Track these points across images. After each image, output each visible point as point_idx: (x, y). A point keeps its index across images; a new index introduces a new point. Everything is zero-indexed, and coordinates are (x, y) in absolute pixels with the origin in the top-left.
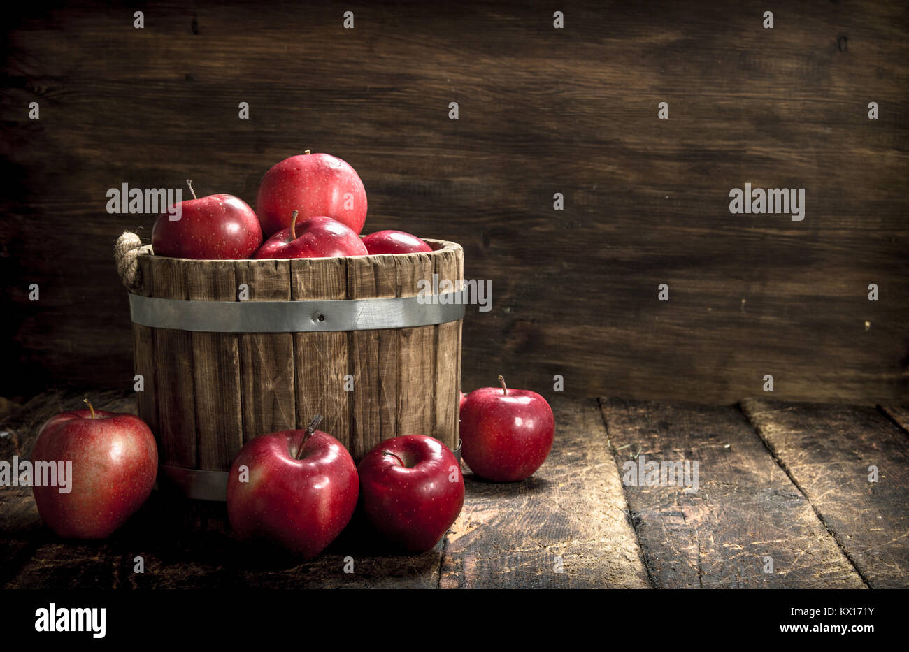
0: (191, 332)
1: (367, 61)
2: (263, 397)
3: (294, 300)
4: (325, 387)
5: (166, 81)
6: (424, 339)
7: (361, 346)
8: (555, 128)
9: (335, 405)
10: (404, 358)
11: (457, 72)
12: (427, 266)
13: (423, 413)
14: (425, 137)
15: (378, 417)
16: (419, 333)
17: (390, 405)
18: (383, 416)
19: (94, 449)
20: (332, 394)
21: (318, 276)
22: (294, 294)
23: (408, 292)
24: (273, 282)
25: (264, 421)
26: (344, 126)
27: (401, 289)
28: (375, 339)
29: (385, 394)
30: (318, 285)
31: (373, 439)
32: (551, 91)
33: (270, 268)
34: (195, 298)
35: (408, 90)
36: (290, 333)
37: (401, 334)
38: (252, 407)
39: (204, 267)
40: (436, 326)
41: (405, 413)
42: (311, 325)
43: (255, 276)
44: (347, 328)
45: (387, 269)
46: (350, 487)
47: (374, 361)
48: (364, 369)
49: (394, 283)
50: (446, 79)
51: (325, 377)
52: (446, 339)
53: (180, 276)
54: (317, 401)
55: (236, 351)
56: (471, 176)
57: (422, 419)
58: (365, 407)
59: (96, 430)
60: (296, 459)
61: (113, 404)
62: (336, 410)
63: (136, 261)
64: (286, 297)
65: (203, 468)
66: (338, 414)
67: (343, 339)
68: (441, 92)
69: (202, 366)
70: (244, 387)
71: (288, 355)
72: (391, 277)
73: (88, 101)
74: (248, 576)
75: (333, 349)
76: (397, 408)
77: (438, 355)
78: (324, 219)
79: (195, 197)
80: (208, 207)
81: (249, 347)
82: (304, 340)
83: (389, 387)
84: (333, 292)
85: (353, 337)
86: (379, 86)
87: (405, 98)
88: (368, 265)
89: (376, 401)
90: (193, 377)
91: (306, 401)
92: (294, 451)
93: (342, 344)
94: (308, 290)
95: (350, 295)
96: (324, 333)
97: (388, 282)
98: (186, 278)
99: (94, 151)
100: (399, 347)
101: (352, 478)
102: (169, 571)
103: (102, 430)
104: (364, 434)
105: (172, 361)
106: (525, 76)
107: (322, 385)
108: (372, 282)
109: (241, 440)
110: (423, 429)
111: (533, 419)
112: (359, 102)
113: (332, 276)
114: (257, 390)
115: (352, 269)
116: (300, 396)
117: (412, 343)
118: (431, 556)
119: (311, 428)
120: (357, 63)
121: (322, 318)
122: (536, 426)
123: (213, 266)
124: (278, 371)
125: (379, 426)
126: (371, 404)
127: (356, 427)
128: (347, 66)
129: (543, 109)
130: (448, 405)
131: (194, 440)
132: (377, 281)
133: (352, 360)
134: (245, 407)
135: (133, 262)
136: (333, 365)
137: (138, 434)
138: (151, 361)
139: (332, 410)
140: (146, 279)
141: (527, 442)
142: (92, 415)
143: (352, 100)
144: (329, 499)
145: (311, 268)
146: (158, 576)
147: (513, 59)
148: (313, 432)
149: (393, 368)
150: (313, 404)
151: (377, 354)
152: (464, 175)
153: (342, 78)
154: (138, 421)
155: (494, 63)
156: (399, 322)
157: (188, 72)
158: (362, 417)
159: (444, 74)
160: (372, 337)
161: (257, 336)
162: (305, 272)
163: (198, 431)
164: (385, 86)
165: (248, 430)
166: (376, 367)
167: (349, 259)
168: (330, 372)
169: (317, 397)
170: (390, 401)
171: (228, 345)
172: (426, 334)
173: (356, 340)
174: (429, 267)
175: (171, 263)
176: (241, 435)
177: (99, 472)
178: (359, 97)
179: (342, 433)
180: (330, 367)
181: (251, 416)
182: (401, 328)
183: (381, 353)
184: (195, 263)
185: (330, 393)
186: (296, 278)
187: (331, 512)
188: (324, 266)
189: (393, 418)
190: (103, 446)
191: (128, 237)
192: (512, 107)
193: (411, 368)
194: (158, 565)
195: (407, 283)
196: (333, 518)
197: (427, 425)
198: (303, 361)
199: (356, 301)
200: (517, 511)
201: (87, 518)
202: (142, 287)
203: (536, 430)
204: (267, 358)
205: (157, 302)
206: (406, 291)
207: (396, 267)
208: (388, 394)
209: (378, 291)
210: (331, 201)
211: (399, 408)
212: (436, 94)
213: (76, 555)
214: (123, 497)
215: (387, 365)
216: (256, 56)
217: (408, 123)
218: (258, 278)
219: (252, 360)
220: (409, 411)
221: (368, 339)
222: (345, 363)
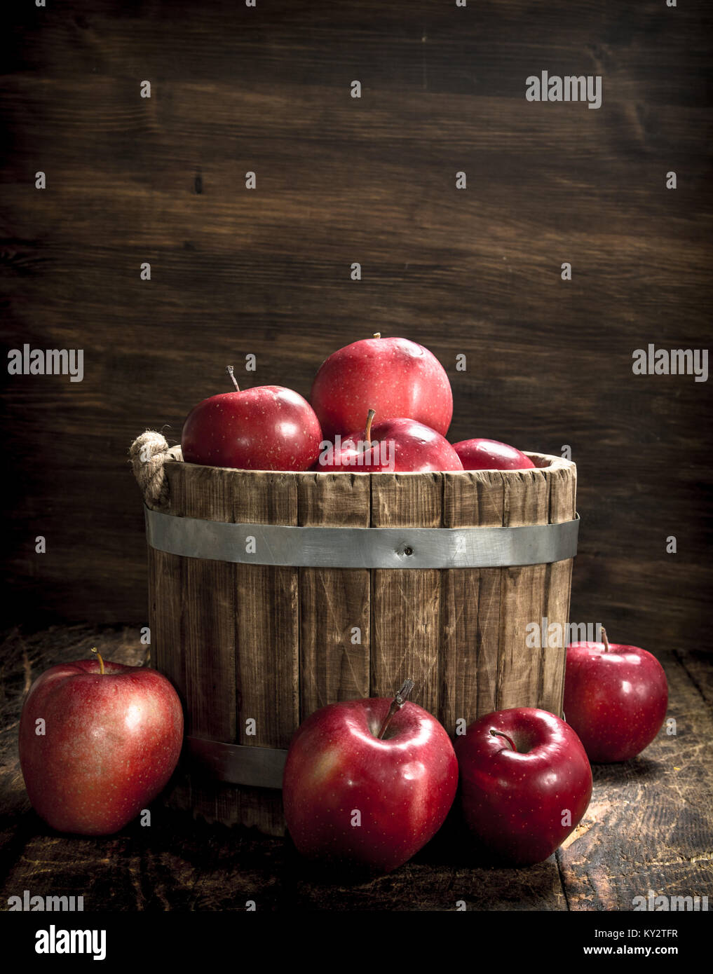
0: (235, 564)
1: (406, 232)
2: (328, 652)
3: (375, 527)
4: (410, 642)
5: (162, 249)
6: (534, 581)
7: (458, 588)
8: (632, 320)
9: (421, 665)
10: (509, 606)
11: (515, 249)
12: (541, 487)
13: (529, 677)
14: (473, 327)
15: (475, 683)
16: (529, 574)
17: (489, 667)
18: (481, 681)
19: (106, 715)
20: (419, 650)
21: (407, 496)
22: (374, 519)
23: (518, 520)
24: (348, 502)
25: (328, 682)
26: (376, 311)
27: (509, 516)
28: (476, 580)
29: (485, 652)
30: (405, 507)
31: (468, 710)
32: (628, 275)
33: (344, 484)
34: (242, 519)
35: (454, 269)
36: (367, 569)
37: (507, 575)
38: (313, 666)
39: (256, 480)
40: (549, 565)
41: (507, 678)
42: (396, 560)
43: (325, 492)
44: (441, 566)
45: (493, 490)
46: (449, 777)
47: (472, 609)
48: (461, 618)
49: (502, 508)
50: (502, 257)
51: (410, 629)
52: (558, 582)
53: (224, 490)
54: (399, 659)
55: (294, 591)
56: (527, 375)
57: (527, 686)
58: (459, 669)
59: (108, 690)
60: (379, 737)
61: (87, 642)
62: (423, 672)
63: (162, 469)
64: (363, 523)
65: (245, 743)
66: (426, 677)
67: (435, 579)
68: (494, 272)
69: (248, 609)
70: (303, 638)
71: (364, 599)
72: (497, 501)
73: (66, 271)
74: (313, 894)
75: (422, 591)
76: (498, 672)
77: (549, 602)
78: (408, 422)
79: (238, 388)
80: (259, 401)
81: (313, 586)
82: (385, 580)
83: (490, 643)
84: (425, 518)
85: (447, 577)
86: (419, 263)
87: (451, 278)
88: (471, 483)
89: (473, 662)
90: (236, 624)
91: (384, 659)
92: (375, 726)
93: (434, 586)
94: (392, 514)
95: (445, 523)
96: (412, 571)
97: (494, 506)
98: (231, 494)
99: (69, 331)
100: (503, 591)
101: (451, 765)
102: (207, 883)
103: (117, 690)
104: (456, 704)
105: (207, 601)
106: (599, 257)
107: (406, 639)
108: (474, 506)
109: (297, 707)
110: (529, 698)
111: (645, 684)
112: (394, 282)
113: (424, 496)
114: (321, 644)
115: (450, 489)
116: (377, 651)
117: (519, 586)
118: (545, 869)
119: (400, 698)
120: (393, 234)
121: (409, 551)
122: (650, 693)
123: (268, 479)
124: (349, 619)
125: (476, 695)
126: (467, 666)
127: (447, 693)
128: (382, 237)
129: (618, 296)
130: (557, 667)
131: (233, 704)
132: (480, 504)
133: (446, 606)
134: (304, 665)
135: (158, 470)
136: (420, 614)
137: (163, 695)
138: (177, 599)
139: (418, 673)
140: (176, 492)
141: (638, 714)
142: (101, 670)
143: (386, 279)
144: (425, 794)
145: (398, 485)
146: (194, 891)
147: (584, 235)
148: (402, 703)
149: (495, 619)
150: (393, 664)
151: (476, 599)
152: (518, 374)
153: (375, 251)
154: (160, 678)
155: (561, 239)
156: (506, 559)
157: (188, 239)
158: (455, 681)
159: (500, 250)
160: (472, 578)
161: (323, 572)
162: (389, 491)
163: (238, 693)
164: (427, 263)
165: (307, 695)
166: (475, 617)
167: (447, 475)
168: (417, 622)
169: (399, 655)
170: (490, 661)
171: (284, 583)
172: (537, 575)
173: (451, 581)
174: (543, 489)
175: (210, 473)
176: (297, 701)
177: (112, 746)
178: (396, 275)
179: (429, 702)
180: (417, 615)
181: (312, 677)
182: (507, 567)
183: (482, 598)
184: (244, 474)
185: (415, 649)
186: (378, 497)
187: (426, 811)
188: (414, 482)
189: (492, 684)
190: (118, 712)
191: (152, 438)
192: (581, 293)
193: (517, 620)
194: (190, 873)
195: (517, 508)
196: (429, 820)
197: (533, 693)
198: (382, 607)
199: (454, 531)
200: (633, 804)
201: (93, 805)
202: (170, 503)
203: (649, 698)
204: (336, 601)
205: (190, 523)
206: (515, 518)
207: (504, 487)
208: (489, 652)
209: (481, 517)
210: (412, 400)
211: (500, 672)
212: (489, 274)
213: (78, 855)
214: (140, 779)
215: (488, 614)
216: (273, 222)
217: (452, 309)
218: (328, 497)
219: (316, 604)
220: (512, 675)
221: (467, 580)
222: (436, 610)
